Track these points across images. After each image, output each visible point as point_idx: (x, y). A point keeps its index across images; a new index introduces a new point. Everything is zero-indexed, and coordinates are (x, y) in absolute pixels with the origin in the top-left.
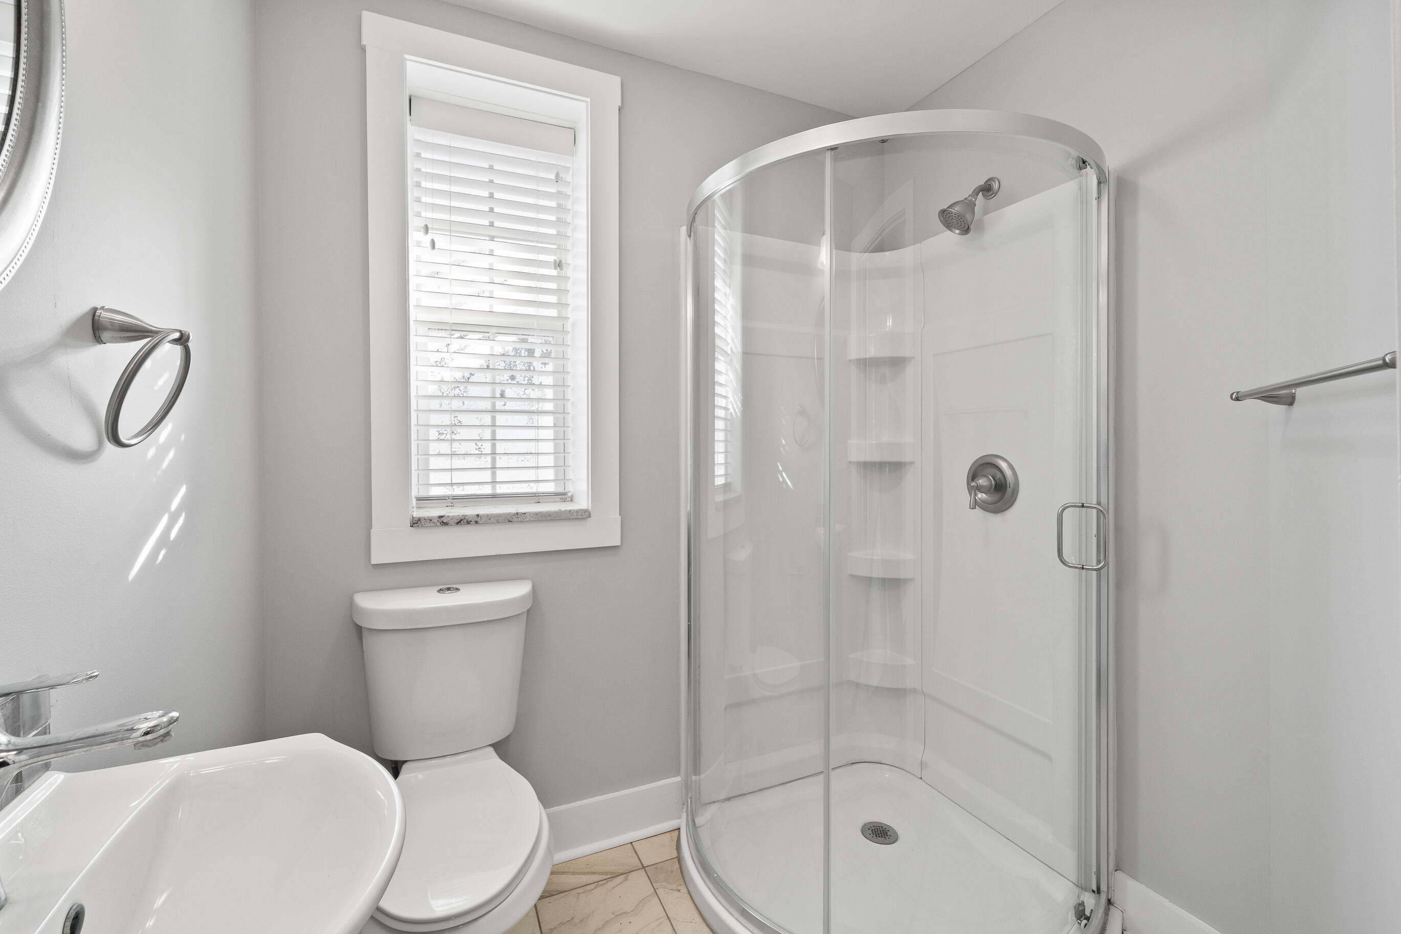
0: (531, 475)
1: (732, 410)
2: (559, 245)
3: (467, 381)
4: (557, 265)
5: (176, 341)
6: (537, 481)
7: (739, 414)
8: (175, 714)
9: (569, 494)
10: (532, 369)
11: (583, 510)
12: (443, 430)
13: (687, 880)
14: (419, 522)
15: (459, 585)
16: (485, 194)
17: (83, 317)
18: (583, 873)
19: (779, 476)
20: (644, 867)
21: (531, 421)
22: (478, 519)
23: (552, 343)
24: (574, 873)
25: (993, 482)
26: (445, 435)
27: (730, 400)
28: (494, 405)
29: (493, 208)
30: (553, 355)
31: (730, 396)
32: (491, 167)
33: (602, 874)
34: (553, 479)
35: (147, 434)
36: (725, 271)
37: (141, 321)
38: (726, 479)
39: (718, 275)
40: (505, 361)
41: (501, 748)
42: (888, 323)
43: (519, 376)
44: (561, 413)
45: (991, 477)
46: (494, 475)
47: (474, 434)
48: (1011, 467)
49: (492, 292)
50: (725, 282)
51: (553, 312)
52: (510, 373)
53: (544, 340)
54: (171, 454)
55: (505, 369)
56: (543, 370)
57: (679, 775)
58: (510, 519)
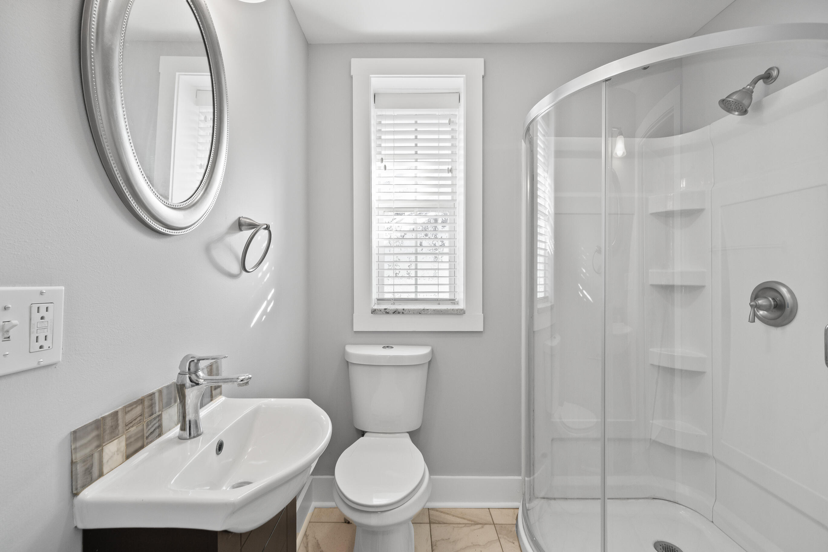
0: (435, 288)
1: (549, 250)
2: (452, 159)
3: (403, 238)
4: (449, 171)
5: (265, 229)
6: (438, 292)
7: (552, 253)
8: (250, 376)
9: (457, 300)
10: (437, 230)
11: (460, 309)
12: (391, 264)
13: (520, 539)
14: (375, 311)
15: (394, 345)
16: (413, 137)
17: (235, 221)
18: (459, 517)
19: (580, 293)
20: (494, 524)
21: (436, 259)
22: (404, 311)
23: (448, 215)
24: (453, 516)
25: (773, 303)
26: (392, 266)
27: (548, 244)
28: (416, 250)
29: (417, 144)
30: (448, 221)
31: (548, 241)
32: (416, 122)
33: (469, 520)
34: (448, 291)
35: (255, 268)
36: (544, 163)
37: (254, 221)
38: (545, 294)
39: (540, 166)
40: (422, 226)
41: (414, 435)
42: (682, 185)
43: (429, 234)
44: (452, 254)
45: (770, 299)
46: (416, 288)
47: (406, 266)
48: (790, 292)
49: (416, 189)
50: (544, 170)
51: (449, 197)
52: (425, 233)
53: (444, 213)
54: (268, 275)
55: (422, 231)
56: (443, 230)
57: (520, 476)
58: (420, 312)
